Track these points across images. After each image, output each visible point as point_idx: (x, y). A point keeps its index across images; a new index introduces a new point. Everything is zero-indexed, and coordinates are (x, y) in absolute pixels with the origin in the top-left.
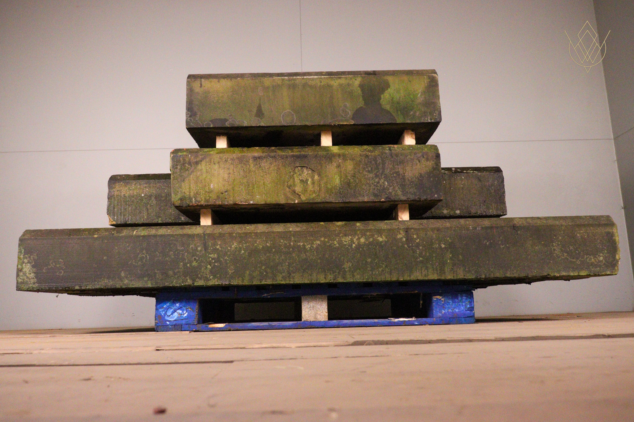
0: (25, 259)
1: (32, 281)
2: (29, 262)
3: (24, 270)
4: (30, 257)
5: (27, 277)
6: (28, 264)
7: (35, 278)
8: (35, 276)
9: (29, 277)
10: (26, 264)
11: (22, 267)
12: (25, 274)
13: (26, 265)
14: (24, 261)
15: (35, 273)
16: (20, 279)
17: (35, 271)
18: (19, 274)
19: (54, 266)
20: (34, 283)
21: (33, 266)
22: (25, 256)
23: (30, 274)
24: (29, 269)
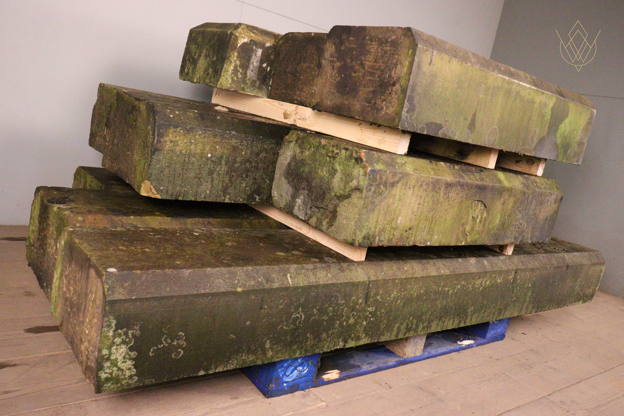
0: (116, 337)
1: (128, 373)
2: (124, 342)
3: (113, 357)
4: (126, 334)
5: (119, 369)
6: (123, 346)
7: (133, 367)
8: (132, 365)
9: (122, 368)
10: (118, 345)
11: (110, 352)
12: (114, 363)
13: (118, 347)
14: (115, 341)
15: (133, 359)
16: (106, 373)
17: (134, 357)
18: (103, 365)
19: (169, 344)
20: (131, 377)
21: (131, 349)
22: (117, 333)
23: (125, 362)
24: (123, 355)
